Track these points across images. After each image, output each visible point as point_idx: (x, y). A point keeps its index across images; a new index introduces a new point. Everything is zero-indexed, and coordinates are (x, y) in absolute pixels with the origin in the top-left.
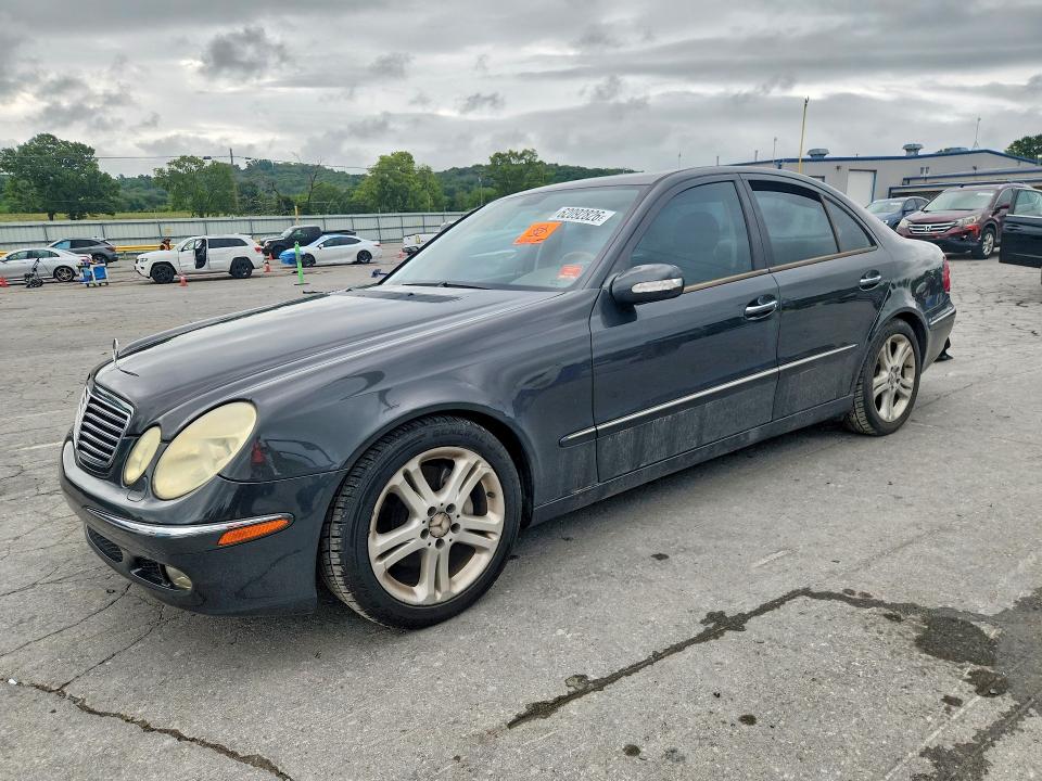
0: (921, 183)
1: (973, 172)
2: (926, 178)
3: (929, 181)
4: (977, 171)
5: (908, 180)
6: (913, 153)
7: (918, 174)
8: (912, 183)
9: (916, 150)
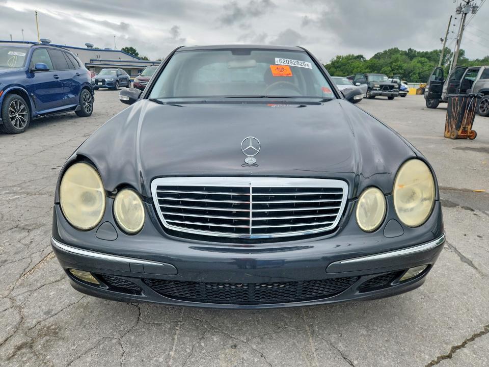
0: (98, 63)
1: (119, 60)
2: (100, 61)
3: (102, 62)
4: (121, 60)
5: (92, 60)
6: (90, 48)
7: (95, 58)
8: (95, 62)
9: (91, 46)
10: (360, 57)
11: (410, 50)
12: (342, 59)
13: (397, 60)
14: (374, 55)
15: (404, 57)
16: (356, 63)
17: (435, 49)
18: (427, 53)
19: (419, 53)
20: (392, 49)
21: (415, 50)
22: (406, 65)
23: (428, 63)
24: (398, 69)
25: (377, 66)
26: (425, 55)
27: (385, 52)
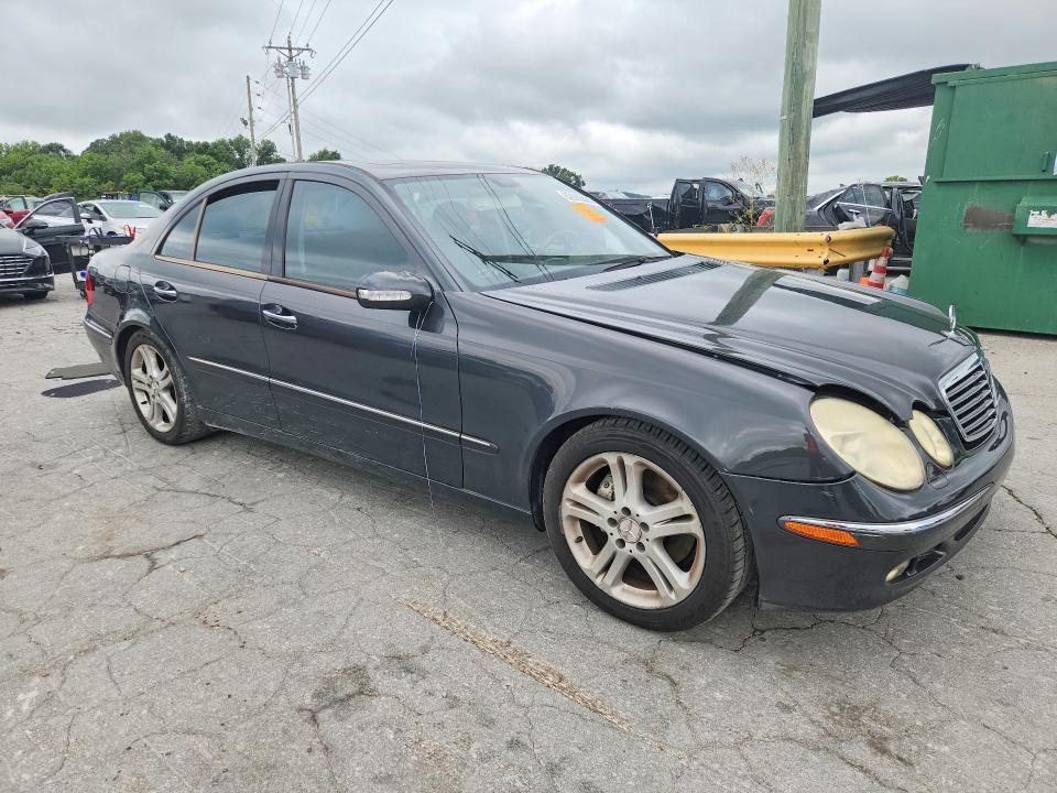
10: (55, 149)
11: (169, 136)
12: (8, 152)
13: (150, 159)
14: (88, 146)
15: (163, 151)
16: (52, 163)
17: (220, 138)
18: (206, 145)
19: (189, 144)
20: (128, 134)
21: (180, 137)
22: (173, 168)
23: (216, 166)
24: (160, 178)
25: (108, 171)
26: (203, 149)
27: (115, 140)
